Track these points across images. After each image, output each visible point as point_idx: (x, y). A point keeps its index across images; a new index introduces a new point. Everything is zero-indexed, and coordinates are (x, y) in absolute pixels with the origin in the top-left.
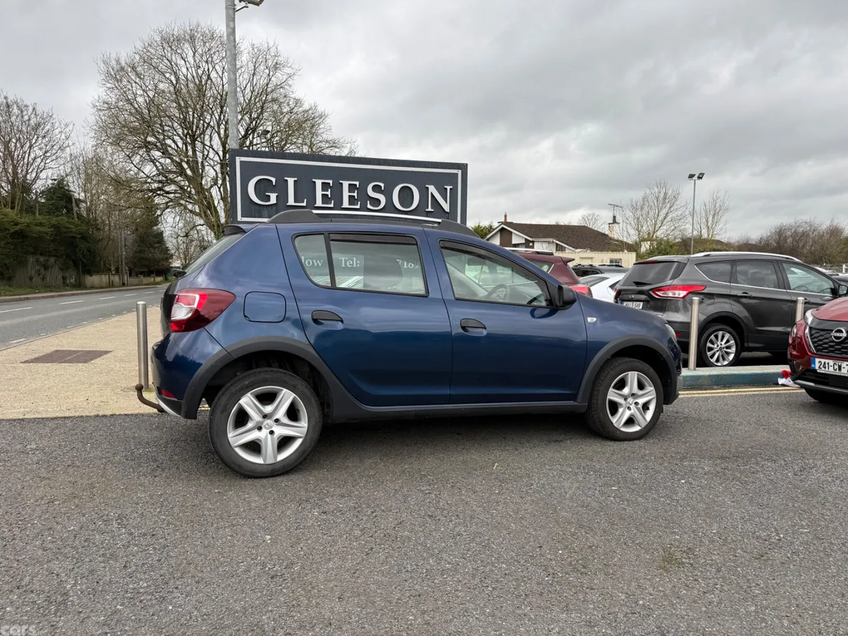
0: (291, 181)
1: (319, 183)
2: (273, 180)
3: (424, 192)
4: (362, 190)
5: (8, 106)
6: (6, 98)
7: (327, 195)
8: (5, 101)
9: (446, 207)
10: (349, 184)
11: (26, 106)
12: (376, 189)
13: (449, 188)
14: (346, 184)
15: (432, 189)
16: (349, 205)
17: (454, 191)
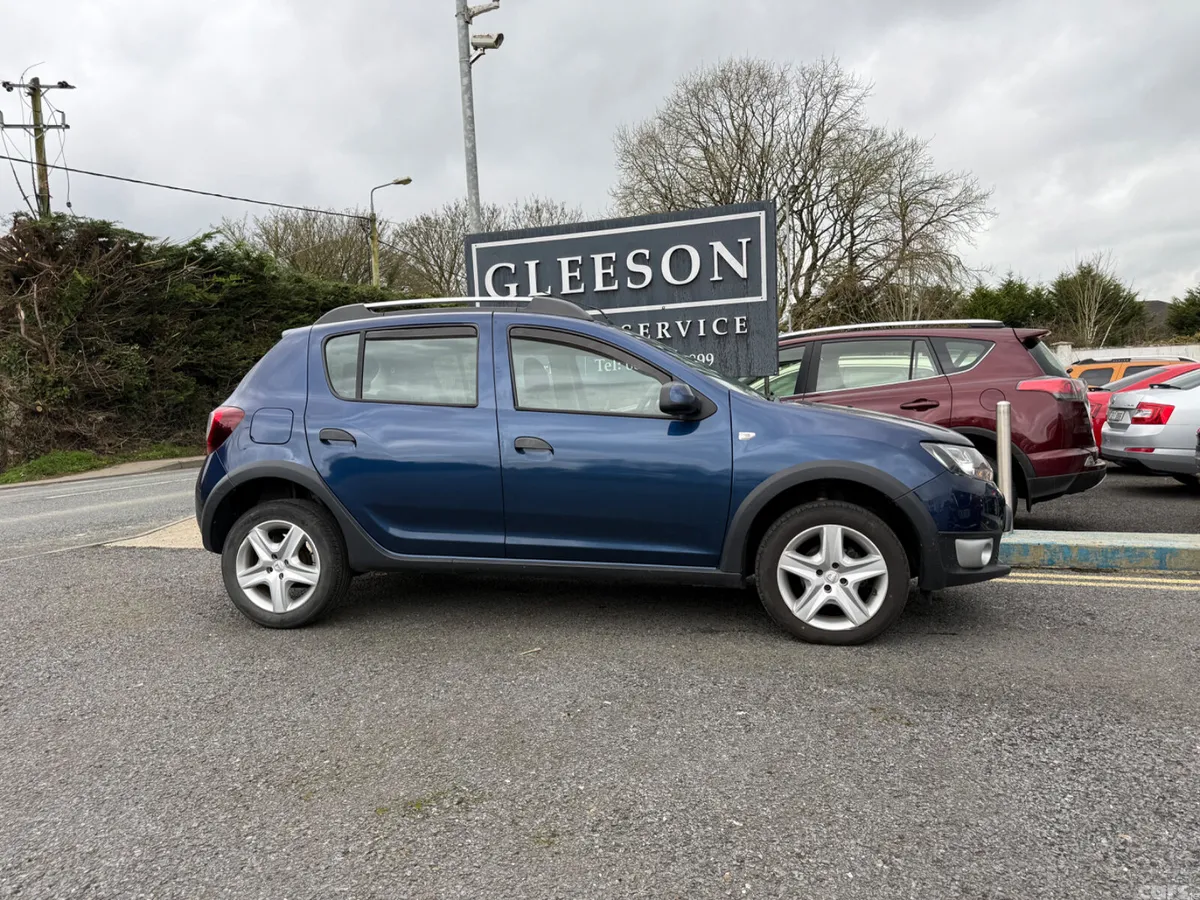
0: (532, 265)
1: (565, 262)
2: (512, 266)
3: (706, 254)
4: (620, 264)
5: (538, 210)
6: (537, 202)
7: (576, 277)
8: (535, 205)
9: (742, 271)
10: (603, 258)
11: (556, 208)
12: (638, 259)
13: (744, 241)
14: (598, 259)
15: (719, 247)
16: (604, 286)
17: (753, 246)
